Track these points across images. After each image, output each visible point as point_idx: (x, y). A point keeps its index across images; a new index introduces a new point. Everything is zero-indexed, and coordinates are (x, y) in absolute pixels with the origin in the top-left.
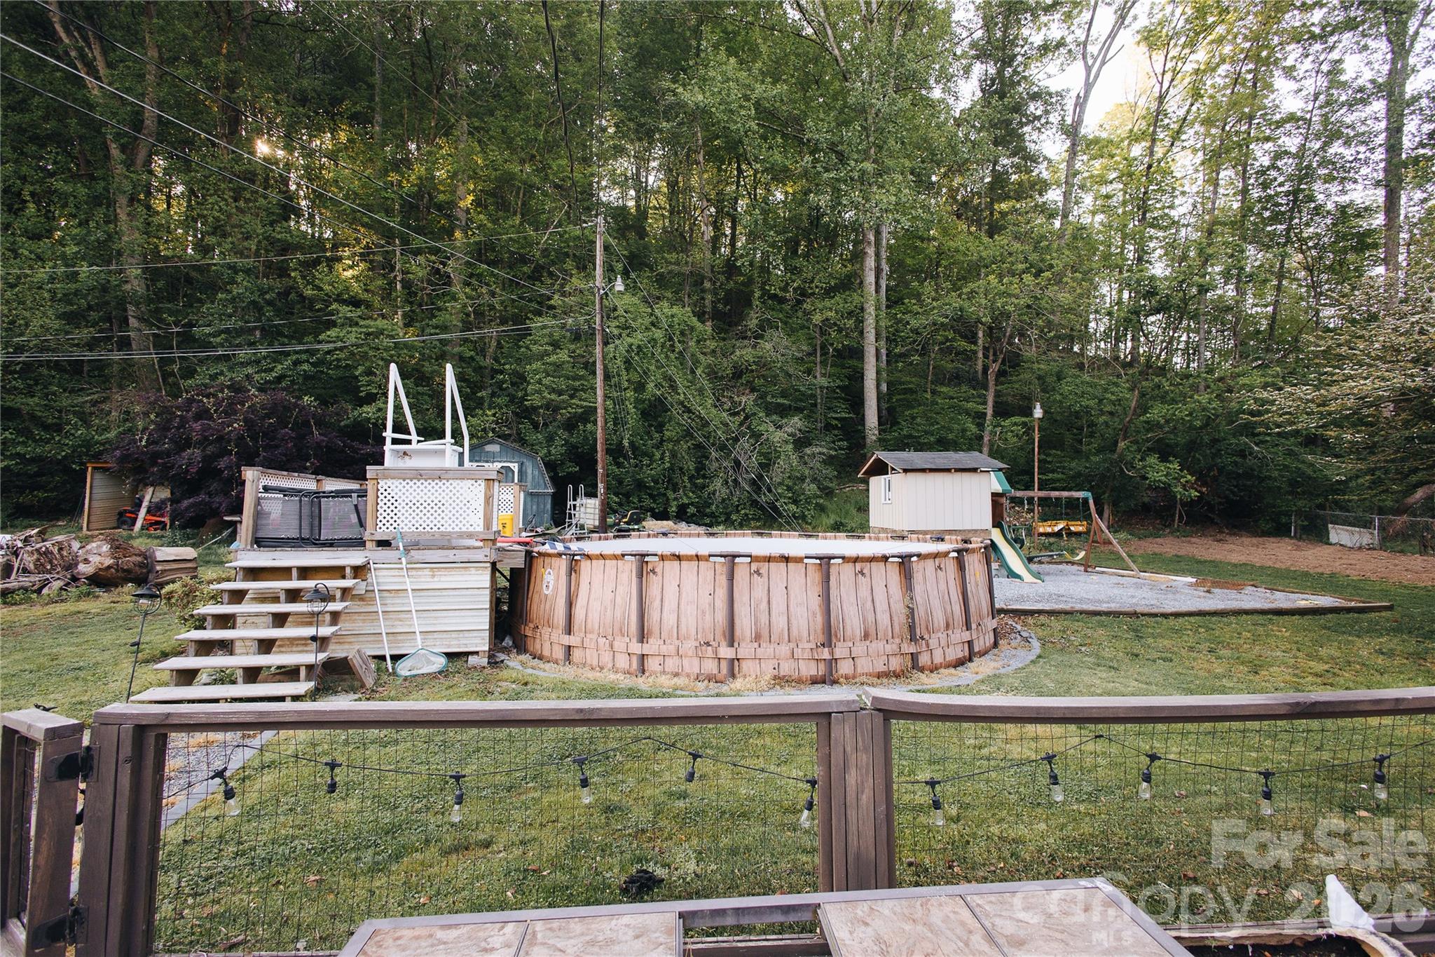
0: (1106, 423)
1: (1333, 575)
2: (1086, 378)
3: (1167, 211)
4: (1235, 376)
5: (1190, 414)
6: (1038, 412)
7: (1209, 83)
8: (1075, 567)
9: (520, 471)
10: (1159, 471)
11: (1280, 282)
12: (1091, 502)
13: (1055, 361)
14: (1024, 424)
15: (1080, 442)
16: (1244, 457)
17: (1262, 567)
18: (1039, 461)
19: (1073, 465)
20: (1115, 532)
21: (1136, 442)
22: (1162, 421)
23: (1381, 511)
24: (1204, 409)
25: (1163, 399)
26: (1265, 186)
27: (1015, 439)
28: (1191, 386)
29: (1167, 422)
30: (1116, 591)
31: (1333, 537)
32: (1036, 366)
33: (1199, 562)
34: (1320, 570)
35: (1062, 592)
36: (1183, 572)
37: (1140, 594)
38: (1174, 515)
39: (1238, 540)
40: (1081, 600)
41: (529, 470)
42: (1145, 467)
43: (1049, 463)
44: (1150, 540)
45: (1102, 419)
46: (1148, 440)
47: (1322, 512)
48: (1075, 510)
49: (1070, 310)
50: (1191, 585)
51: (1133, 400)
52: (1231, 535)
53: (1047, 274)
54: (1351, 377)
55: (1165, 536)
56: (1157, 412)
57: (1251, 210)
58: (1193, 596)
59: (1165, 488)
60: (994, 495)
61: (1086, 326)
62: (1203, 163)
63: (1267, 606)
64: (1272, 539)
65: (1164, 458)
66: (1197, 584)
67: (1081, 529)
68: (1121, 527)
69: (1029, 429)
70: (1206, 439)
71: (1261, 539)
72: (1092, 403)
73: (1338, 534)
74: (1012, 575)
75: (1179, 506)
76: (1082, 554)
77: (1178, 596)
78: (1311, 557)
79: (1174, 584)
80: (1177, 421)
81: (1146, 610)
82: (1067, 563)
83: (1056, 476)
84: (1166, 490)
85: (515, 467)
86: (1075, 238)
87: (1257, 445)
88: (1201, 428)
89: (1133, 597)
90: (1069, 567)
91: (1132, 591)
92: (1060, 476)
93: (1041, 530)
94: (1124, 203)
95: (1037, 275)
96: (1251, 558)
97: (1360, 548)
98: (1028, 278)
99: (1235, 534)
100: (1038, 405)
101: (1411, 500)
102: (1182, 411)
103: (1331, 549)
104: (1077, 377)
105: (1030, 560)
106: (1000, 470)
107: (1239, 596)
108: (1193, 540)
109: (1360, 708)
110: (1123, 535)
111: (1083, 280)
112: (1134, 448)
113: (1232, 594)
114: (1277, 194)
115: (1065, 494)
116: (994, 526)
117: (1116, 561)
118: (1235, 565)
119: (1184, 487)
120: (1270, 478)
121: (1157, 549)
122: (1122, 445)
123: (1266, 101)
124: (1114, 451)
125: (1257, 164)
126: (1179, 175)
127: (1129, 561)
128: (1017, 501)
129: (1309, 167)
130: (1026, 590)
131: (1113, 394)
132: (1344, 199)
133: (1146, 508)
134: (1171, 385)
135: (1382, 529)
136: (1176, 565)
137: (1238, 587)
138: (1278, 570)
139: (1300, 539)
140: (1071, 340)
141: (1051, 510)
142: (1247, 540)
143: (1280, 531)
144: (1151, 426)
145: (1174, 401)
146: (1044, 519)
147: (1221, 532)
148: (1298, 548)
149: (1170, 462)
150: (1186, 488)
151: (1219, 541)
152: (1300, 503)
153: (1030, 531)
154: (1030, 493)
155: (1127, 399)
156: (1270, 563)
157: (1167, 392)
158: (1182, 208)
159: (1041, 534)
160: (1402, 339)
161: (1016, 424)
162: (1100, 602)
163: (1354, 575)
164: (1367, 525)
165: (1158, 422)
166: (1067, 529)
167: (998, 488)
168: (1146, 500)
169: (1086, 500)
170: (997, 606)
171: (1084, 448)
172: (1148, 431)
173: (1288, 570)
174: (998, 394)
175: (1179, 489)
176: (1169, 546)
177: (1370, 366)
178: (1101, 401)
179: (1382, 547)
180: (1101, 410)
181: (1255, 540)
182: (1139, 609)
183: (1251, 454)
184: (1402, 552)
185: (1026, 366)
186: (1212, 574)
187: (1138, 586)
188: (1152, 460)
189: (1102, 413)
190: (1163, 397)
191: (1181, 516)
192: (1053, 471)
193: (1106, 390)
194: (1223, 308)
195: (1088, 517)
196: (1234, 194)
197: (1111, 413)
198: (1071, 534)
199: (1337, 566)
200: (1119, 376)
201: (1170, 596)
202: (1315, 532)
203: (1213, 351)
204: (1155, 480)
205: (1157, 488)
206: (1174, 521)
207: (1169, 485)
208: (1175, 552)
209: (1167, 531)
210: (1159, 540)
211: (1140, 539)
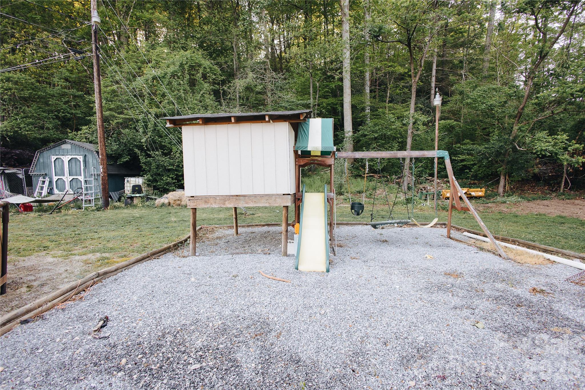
9: (85, 161)
10: (547, 143)
20: (508, 196)
38: (560, 182)
41: (90, 159)
44: (538, 202)
51: (527, 90)
55: (551, 199)
59: (551, 156)
67: (480, 194)
68: (514, 192)
75: (565, 175)
85: (81, 158)
108: (577, 202)
110: (514, 199)
119: (571, 154)
121: (542, 210)
122: (516, 127)
133: (537, 178)
149: (559, 135)
150: (573, 155)
166: (468, 194)
168: (537, 170)
176: (554, 207)
191: (566, 183)
204: (542, 150)
205: (544, 156)
206: (560, 187)
207: (556, 154)
208: (558, 213)
209: (554, 194)
210: (545, 202)
211: (529, 201)
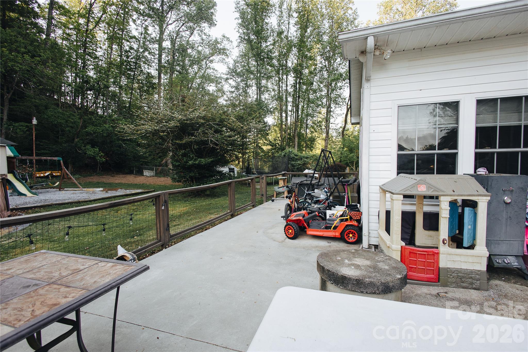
0: (69, 131)
1: (143, 184)
2: (60, 110)
3: (94, 52)
4: (118, 120)
5: (102, 131)
6: (35, 122)
7: (109, 10)
8: (55, 189)
10: (91, 151)
11: (132, 91)
12: (62, 161)
13: (44, 100)
14: (27, 126)
15: (58, 137)
16: (121, 148)
17: (125, 184)
18: (36, 144)
19: (54, 147)
20: (74, 175)
21: (82, 139)
22: (92, 132)
23: (156, 166)
24: (107, 130)
25: (93, 124)
26: (128, 57)
27: (22, 133)
28: (103, 121)
29: (95, 133)
30: (72, 196)
31: (145, 174)
32: (33, 100)
33: (105, 184)
34: (139, 183)
35: (47, 198)
36: (99, 187)
37: (81, 195)
38: (97, 168)
39: (119, 176)
40: (56, 200)
42: (85, 149)
43: (42, 145)
44: (88, 177)
45: (67, 129)
46: (87, 139)
47: (142, 166)
48: (54, 166)
49: (51, 79)
50: (101, 191)
51: (81, 123)
52: (116, 174)
53: (38, 58)
54: (143, 125)
55: (94, 176)
56: (90, 129)
57: (123, 64)
58: (101, 194)
60: (9, 158)
61: (61, 88)
62: (107, 39)
63: (124, 194)
64: (128, 175)
65: (93, 146)
66: (103, 190)
67: (58, 174)
68: (76, 173)
69: (30, 129)
70: (108, 141)
71: (125, 175)
72: (62, 121)
73: (147, 173)
74: (20, 194)
75: (99, 165)
76: (58, 183)
77: (96, 195)
78: (139, 180)
79: (95, 191)
80: (98, 133)
81: (83, 200)
82: (51, 188)
83: (45, 151)
84: (94, 158)
86: (52, 47)
87: (124, 144)
88: (106, 136)
89: (79, 197)
90: (52, 190)
91: (79, 195)
92: (47, 152)
93: (38, 175)
94: (77, 41)
95: (33, 57)
96: (122, 181)
97: (151, 176)
98: (27, 57)
99: (118, 174)
100: (35, 119)
101: (162, 163)
102: (99, 130)
103: (144, 177)
104: (55, 109)
105: (31, 187)
106: (12, 145)
107: (116, 192)
108: (104, 176)
109: (126, 202)
110: (77, 176)
111: (57, 67)
112: (81, 142)
113: (114, 192)
114: (131, 61)
115: (49, 158)
116: (9, 172)
117: (74, 186)
118: (117, 184)
119: (100, 157)
120: (128, 155)
121: (91, 180)
122: (76, 140)
123: (128, 27)
124: (73, 142)
125: (125, 49)
126: (99, 40)
127: (79, 186)
128: (23, 162)
129: (139, 56)
130: (27, 200)
131: (72, 119)
132: (149, 71)
133: (87, 166)
134: (95, 119)
135: (156, 171)
136: (97, 185)
137: (116, 190)
138: (129, 184)
139: (136, 175)
140: (53, 92)
141: (42, 166)
142: (121, 176)
143: (131, 172)
144: (88, 134)
145: (96, 125)
146: (39, 170)
147: (113, 173)
148: (135, 177)
149: (95, 148)
150: (101, 158)
151: (112, 176)
152: (136, 163)
153: (31, 176)
154: (31, 158)
155: (78, 122)
156: (127, 182)
157: (94, 122)
158: (100, 53)
159: (38, 177)
160: (155, 116)
161: (22, 126)
162: (64, 200)
163: (148, 183)
164: (152, 170)
165: (91, 133)
166: (51, 174)
167: (10, 154)
168: (86, 162)
169: (59, 161)
170: (11, 207)
171: (59, 140)
172: (87, 135)
173: (132, 184)
174: (10, 110)
175: (98, 158)
176: (95, 179)
177: (148, 122)
178: (67, 121)
179: (156, 176)
180: (67, 125)
181: (123, 176)
182: (80, 200)
183: (122, 147)
184: (160, 177)
185: (28, 99)
186: (108, 187)
187: (81, 193)
188: (89, 147)
189: (68, 126)
190: (92, 123)
191: (100, 168)
192: (44, 149)
193: (69, 117)
194: (114, 95)
195: (61, 169)
196: (118, 56)
197: (72, 127)
198: (53, 176)
199: (144, 182)
200: (75, 112)
201: (93, 195)
202: (140, 173)
203: (112, 110)
204: (89, 155)
205: (90, 158)
206: (97, 170)
207: (95, 156)
208: (97, 181)
209: (95, 174)
210: (91, 177)
211: (84, 177)
